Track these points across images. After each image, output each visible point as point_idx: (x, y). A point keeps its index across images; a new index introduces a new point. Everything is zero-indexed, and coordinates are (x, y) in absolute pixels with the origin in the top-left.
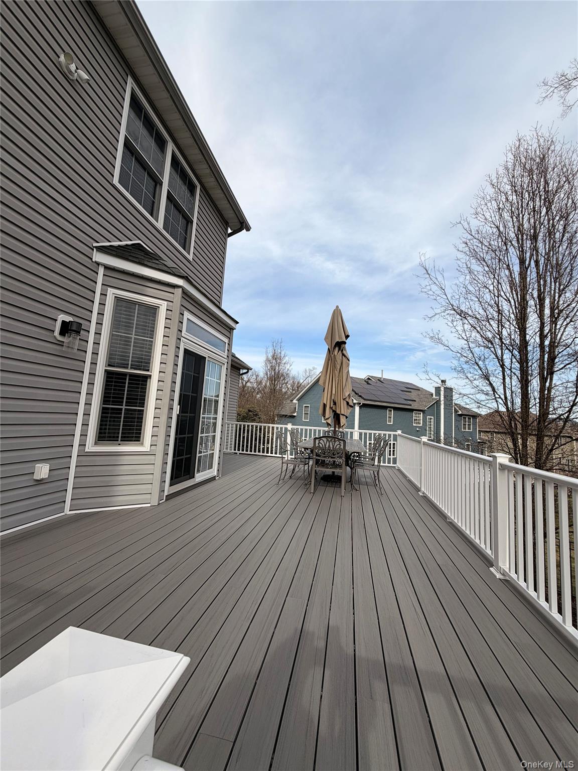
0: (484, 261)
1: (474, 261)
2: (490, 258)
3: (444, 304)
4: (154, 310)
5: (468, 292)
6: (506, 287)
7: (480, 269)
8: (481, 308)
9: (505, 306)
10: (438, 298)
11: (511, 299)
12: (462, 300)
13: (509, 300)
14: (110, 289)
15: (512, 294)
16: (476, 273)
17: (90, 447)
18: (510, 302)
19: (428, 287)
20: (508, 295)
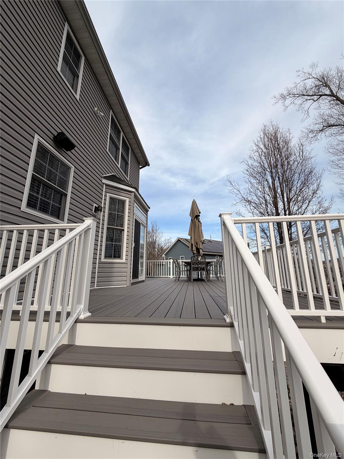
0: (256, 177)
1: (252, 178)
2: (258, 176)
3: (240, 198)
4: (123, 202)
5: (251, 192)
6: (267, 189)
7: (255, 181)
8: (257, 199)
9: (268, 198)
10: (237, 195)
11: (270, 194)
12: (248, 195)
13: (269, 195)
14: (108, 194)
15: (270, 192)
16: (253, 183)
17: (103, 260)
18: (269, 196)
19: (233, 191)
20: (268, 193)
